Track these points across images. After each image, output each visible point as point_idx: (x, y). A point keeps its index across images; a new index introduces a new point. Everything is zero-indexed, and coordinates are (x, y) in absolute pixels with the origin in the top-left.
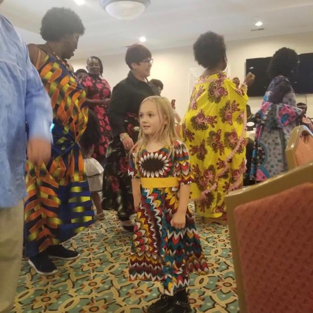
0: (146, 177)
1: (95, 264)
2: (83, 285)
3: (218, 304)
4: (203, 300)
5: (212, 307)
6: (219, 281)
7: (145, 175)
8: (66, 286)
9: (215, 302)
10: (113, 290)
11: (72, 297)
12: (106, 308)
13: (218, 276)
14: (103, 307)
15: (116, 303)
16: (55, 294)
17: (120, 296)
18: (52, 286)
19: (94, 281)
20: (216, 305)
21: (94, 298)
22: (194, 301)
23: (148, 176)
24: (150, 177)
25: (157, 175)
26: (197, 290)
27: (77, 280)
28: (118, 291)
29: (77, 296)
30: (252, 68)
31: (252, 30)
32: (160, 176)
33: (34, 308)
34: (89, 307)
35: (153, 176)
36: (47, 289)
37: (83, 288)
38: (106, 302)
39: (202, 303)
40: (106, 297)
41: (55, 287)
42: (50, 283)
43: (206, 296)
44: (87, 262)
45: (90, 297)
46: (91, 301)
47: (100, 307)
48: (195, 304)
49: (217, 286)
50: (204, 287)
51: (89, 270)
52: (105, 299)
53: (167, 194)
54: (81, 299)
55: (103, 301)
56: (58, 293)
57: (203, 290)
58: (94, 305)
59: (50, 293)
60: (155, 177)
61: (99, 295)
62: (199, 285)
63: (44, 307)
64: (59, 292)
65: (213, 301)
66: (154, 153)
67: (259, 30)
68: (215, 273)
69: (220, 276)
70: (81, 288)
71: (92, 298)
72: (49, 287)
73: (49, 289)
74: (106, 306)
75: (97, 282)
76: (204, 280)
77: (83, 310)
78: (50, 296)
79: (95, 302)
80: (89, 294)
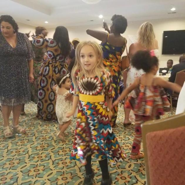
0: (83, 93)
1: (66, 151)
2: (58, 163)
3: (140, 181)
4: (131, 178)
5: (136, 182)
6: (140, 167)
7: (82, 92)
8: (49, 163)
9: (138, 180)
10: (76, 168)
11: (52, 170)
12: (72, 179)
13: (140, 164)
14: (70, 178)
15: (78, 176)
16: (42, 167)
17: (80, 172)
18: (41, 163)
19: (65, 161)
20: (138, 182)
21: (65, 172)
22: (125, 178)
23: (85, 93)
24: (86, 94)
25: (91, 94)
26: (127, 172)
27: (55, 160)
28: (79, 169)
29: (55, 170)
30: (166, 37)
31: (169, 13)
32: (93, 94)
33: (29, 175)
34: (62, 177)
35: (88, 94)
36: (37, 164)
37: (59, 165)
38: (71, 175)
39: (130, 180)
40: (72, 172)
41: (42, 163)
42: (39, 161)
43: (132, 176)
44: (62, 149)
45: (62, 171)
46: (63, 174)
47: (68, 178)
48: (126, 180)
49: (139, 170)
50: (131, 170)
51: (63, 154)
52: (71, 173)
53: (97, 106)
54: (57, 172)
55: (70, 174)
56: (44, 168)
57: (131, 171)
58: (64, 176)
59: (39, 167)
60: (89, 94)
61: (68, 170)
62: (128, 168)
63: (35, 175)
64: (44, 166)
65: (137, 179)
66: (91, 78)
67: (173, 13)
68: (138, 162)
69: (141, 164)
70: (57, 165)
71: (64, 172)
72: (38, 163)
73: (39, 164)
74: (72, 177)
75: (67, 162)
76: (132, 166)
77: (58, 178)
78: (39, 169)
79: (65, 174)
80: (62, 169)
